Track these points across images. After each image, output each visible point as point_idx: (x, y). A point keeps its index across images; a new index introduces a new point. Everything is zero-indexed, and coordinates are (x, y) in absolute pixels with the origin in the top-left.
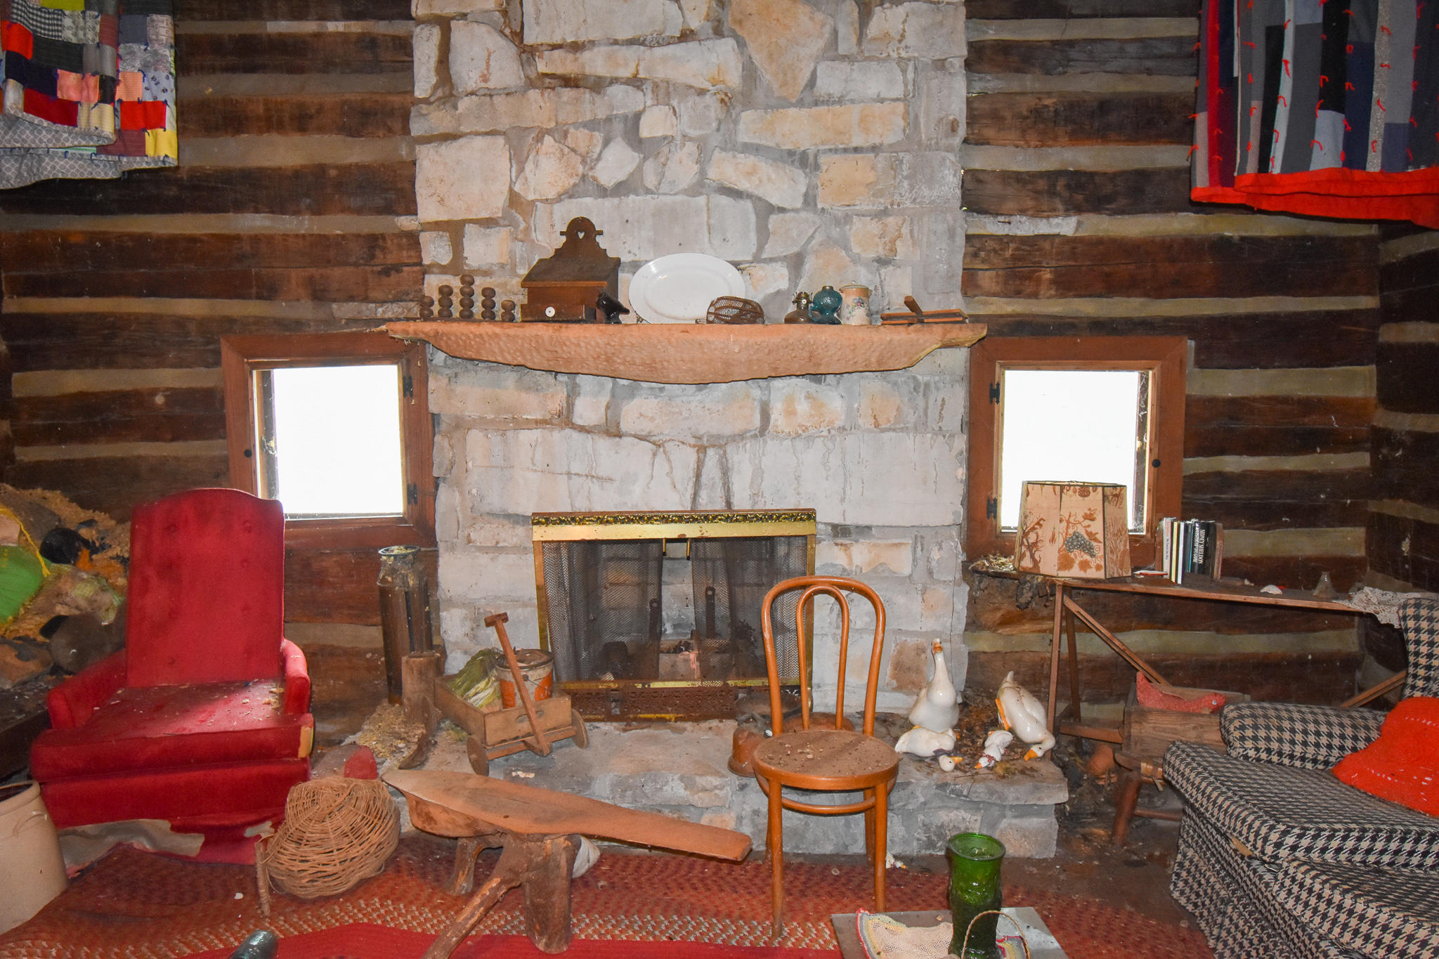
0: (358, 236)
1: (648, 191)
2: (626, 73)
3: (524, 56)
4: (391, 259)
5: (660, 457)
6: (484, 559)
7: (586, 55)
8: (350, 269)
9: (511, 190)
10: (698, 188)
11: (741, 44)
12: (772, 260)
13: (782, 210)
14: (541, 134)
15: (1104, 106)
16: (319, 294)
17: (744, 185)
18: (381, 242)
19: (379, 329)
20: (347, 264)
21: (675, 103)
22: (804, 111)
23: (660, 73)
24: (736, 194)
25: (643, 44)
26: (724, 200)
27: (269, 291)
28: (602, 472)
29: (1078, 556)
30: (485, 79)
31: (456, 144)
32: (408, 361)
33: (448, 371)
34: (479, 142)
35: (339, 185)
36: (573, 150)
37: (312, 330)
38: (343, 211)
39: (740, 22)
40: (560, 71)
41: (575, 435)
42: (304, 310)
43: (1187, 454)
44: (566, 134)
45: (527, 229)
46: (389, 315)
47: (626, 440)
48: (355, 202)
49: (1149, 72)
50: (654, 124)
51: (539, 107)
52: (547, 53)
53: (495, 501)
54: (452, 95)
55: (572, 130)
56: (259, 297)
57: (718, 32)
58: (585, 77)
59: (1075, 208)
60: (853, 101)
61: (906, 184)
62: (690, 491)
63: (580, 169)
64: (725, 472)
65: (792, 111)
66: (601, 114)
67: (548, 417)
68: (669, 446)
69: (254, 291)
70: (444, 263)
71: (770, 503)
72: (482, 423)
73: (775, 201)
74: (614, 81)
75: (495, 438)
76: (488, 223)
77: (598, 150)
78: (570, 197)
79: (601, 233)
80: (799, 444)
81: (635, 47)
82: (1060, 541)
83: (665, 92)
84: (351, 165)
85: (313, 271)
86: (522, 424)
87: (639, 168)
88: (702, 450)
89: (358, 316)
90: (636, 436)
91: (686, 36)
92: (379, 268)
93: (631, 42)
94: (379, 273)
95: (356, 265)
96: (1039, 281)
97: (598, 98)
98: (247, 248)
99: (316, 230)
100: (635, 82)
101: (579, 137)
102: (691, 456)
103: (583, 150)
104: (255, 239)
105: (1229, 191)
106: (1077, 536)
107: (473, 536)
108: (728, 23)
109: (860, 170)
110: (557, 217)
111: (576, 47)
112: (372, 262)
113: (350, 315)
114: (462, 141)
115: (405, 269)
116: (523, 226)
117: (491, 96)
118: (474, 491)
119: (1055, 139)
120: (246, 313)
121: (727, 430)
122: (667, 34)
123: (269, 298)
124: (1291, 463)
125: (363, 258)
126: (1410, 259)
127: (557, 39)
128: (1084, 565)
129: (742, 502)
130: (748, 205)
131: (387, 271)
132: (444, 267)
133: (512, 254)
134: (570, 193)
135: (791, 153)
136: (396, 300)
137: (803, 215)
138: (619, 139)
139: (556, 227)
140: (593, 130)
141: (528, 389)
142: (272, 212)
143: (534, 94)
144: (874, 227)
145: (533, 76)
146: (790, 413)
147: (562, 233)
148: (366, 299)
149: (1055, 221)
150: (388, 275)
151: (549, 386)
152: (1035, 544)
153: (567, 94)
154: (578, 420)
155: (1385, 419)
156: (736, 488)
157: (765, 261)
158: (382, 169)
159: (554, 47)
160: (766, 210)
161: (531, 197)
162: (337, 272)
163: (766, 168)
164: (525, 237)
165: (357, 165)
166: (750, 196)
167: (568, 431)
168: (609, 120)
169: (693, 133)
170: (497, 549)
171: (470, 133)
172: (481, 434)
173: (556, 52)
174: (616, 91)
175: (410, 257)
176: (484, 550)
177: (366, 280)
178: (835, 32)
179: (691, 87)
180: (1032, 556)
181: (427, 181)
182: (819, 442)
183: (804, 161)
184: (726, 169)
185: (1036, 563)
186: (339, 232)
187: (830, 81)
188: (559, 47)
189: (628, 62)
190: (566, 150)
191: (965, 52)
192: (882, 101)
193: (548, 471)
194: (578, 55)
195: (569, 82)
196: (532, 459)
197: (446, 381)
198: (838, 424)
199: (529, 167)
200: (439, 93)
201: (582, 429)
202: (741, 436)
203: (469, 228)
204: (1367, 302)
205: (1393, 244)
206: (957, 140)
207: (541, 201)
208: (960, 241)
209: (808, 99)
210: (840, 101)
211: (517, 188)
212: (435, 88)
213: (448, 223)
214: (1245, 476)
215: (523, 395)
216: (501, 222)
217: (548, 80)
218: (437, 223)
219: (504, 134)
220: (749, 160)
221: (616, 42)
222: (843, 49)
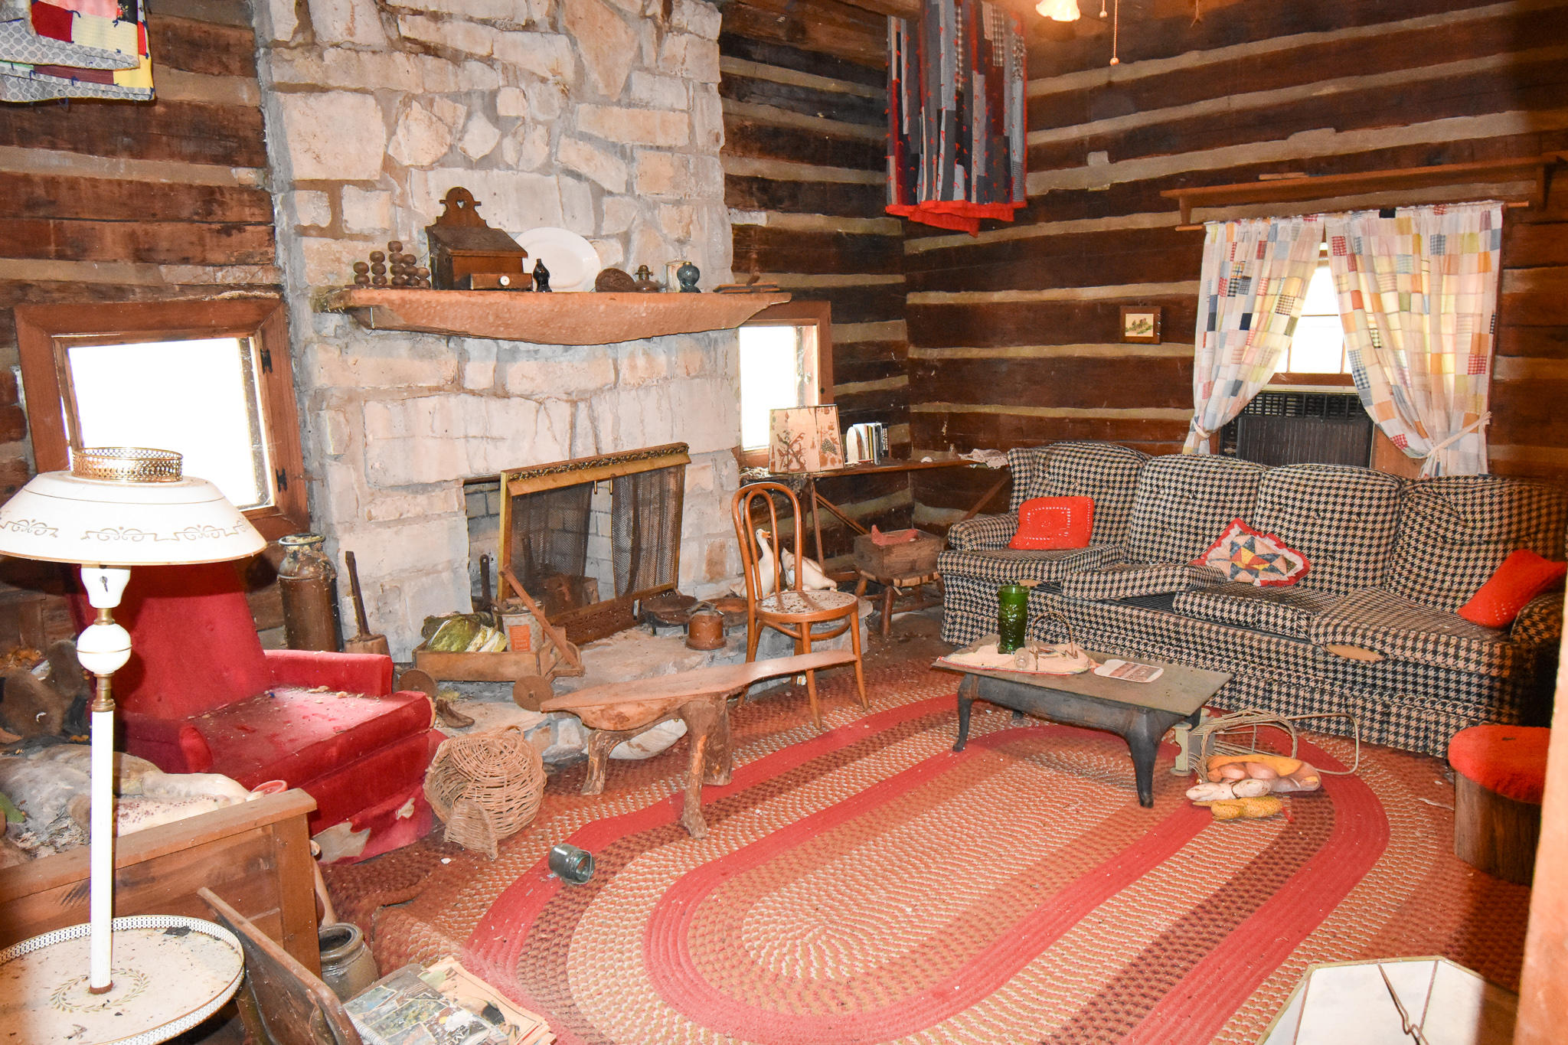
0: (190, 187)
1: (509, 167)
2: (483, 51)
3: (384, 15)
4: (232, 216)
5: (542, 412)
6: (387, 534)
7: (447, 27)
8: (181, 226)
9: (385, 154)
10: (546, 169)
11: (573, 42)
12: (608, 236)
13: (610, 193)
14: (409, 99)
15: (777, 132)
16: (143, 254)
17: (584, 170)
18: (218, 196)
19: (220, 296)
20: (178, 219)
21: (523, 86)
22: (624, 110)
23: (512, 57)
24: (578, 176)
25: (493, 25)
26: (570, 181)
27: (75, 250)
28: (495, 433)
29: (829, 455)
30: (351, 32)
31: (325, 97)
32: (264, 333)
33: (339, 342)
34: (350, 99)
35: (166, 125)
36: (440, 119)
37: (138, 297)
38: (172, 156)
39: (573, 24)
40: (423, 38)
41: (470, 399)
42: (127, 274)
43: (836, 383)
44: (431, 102)
45: (403, 195)
46: (230, 280)
47: (515, 401)
48: (189, 148)
49: (793, 110)
50: (509, 104)
51: (406, 70)
52: (409, 17)
53: (400, 473)
54: (314, 43)
55: (437, 98)
56: (61, 256)
57: (554, 27)
58: (445, 48)
59: (765, 206)
60: (654, 107)
61: (693, 180)
62: (568, 442)
63: (449, 139)
64: (593, 420)
65: (616, 109)
66: (464, 87)
67: (442, 382)
68: (548, 403)
69: (52, 248)
70: (324, 225)
71: (627, 446)
72: (377, 394)
73: (607, 186)
74: (470, 56)
75: (395, 409)
76: (366, 185)
77: (461, 121)
78: (442, 165)
79: (479, 204)
80: (641, 393)
81: (489, 28)
82: (818, 447)
83: (513, 74)
84: (181, 103)
85: (135, 226)
86: (416, 392)
87: (499, 144)
88: (574, 404)
89: (194, 281)
90: (521, 396)
91: (529, 26)
92: (218, 226)
93: (485, 22)
94: (218, 231)
95: (191, 221)
96: (750, 259)
97: (459, 71)
98: (40, 192)
99: (135, 177)
100: (488, 60)
101: (444, 107)
102: (565, 409)
103: (449, 120)
104: (52, 183)
105: (911, 208)
106: (827, 441)
107: (373, 513)
108: (562, 23)
109: (663, 166)
110: (432, 184)
111: (436, 17)
112: (209, 219)
113: (185, 281)
114: (332, 95)
115: (248, 228)
116: (398, 191)
117: (357, 52)
118: (377, 465)
119: (751, 151)
120: (44, 277)
121: (592, 386)
122: (516, 21)
123: (76, 258)
124: (877, 385)
125: (197, 214)
126: (929, 253)
127: (420, 6)
128: (833, 461)
129: (608, 449)
130: (585, 186)
131: (227, 229)
132: (322, 229)
133: (393, 221)
134: (441, 163)
135: (614, 145)
136: (242, 262)
137: (627, 199)
138: (480, 114)
139: (432, 195)
140: (455, 101)
141: (422, 357)
142: (76, 150)
143: (399, 57)
144: (674, 212)
145: (395, 37)
146: (633, 367)
147: (441, 202)
148: (204, 263)
149: (754, 214)
150: (229, 235)
151: (442, 353)
152: (799, 452)
153: (430, 61)
154: (468, 385)
155: (914, 353)
156: (602, 436)
157: (602, 237)
158: (221, 112)
159: (416, 13)
160: (600, 193)
161: (406, 163)
162: (167, 228)
163: (600, 158)
164: (401, 202)
165: (189, 104)
166: (587, 179)
167: (463, 396)
168: (468, 94)
169: (541, 117)
170: (401, 521)
171: (338, 88)
172: (380, 406)
173: (419, 18)
174: (473, 66)
175: (253, 214)
176: (386, 524)
177: (201, 239)
178: (640, 48)
179: (534, 74)
180: (798, 461)
181: (300, 135)
182: (653, 390)
183: (624, 153)
184: (571, 154)
185: (802, 466)
186: (164, 181)
187: (641, 88)
188: (421, 13)
189: (482, 42)
190: (434, 119)
191: (720, 80)
192: (674, 111)
193: (447, 436)
194: (439, 25)
195: (428, 50)
196: (432, 427)
197: (337, 352)
198: (664, 374)
199: (400, 132)
200: (300, 38)
201: (473, 393)
202: (599, 391)
203: (347, 190)
204: (900, 279)
205: (915, 242)
206: (718, 149)
207: (416, 167)
208: (729, 229)
209: (625, 101)
210: (647, 106)
211: (391, 152)
212: (296, 32)
213: (324, 182)
214: (859, 396)
215: (417, 363)
216: (378, 186)
217: (408, 45)
218: (312, 181)
219: (372, 93)
220: (585, 147)
221: (471, 19)
222: (646, 62)
